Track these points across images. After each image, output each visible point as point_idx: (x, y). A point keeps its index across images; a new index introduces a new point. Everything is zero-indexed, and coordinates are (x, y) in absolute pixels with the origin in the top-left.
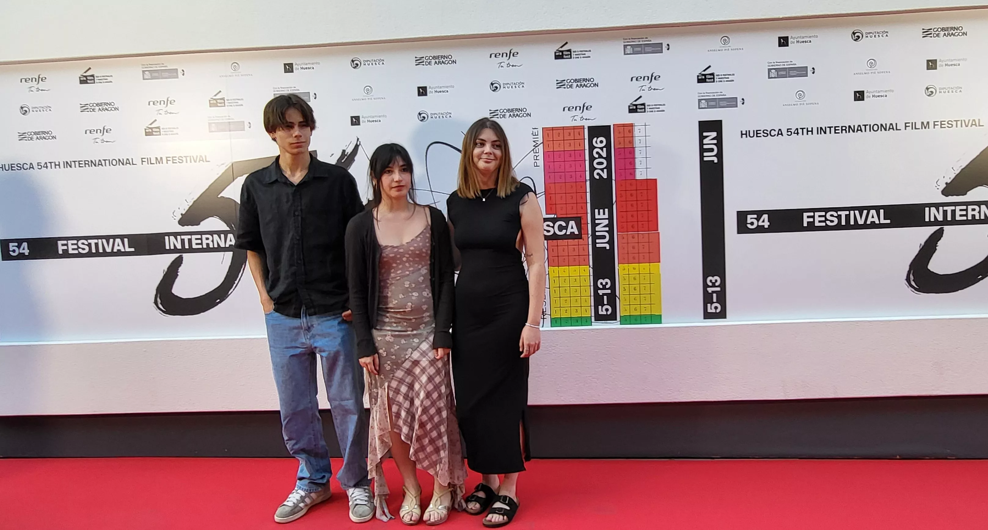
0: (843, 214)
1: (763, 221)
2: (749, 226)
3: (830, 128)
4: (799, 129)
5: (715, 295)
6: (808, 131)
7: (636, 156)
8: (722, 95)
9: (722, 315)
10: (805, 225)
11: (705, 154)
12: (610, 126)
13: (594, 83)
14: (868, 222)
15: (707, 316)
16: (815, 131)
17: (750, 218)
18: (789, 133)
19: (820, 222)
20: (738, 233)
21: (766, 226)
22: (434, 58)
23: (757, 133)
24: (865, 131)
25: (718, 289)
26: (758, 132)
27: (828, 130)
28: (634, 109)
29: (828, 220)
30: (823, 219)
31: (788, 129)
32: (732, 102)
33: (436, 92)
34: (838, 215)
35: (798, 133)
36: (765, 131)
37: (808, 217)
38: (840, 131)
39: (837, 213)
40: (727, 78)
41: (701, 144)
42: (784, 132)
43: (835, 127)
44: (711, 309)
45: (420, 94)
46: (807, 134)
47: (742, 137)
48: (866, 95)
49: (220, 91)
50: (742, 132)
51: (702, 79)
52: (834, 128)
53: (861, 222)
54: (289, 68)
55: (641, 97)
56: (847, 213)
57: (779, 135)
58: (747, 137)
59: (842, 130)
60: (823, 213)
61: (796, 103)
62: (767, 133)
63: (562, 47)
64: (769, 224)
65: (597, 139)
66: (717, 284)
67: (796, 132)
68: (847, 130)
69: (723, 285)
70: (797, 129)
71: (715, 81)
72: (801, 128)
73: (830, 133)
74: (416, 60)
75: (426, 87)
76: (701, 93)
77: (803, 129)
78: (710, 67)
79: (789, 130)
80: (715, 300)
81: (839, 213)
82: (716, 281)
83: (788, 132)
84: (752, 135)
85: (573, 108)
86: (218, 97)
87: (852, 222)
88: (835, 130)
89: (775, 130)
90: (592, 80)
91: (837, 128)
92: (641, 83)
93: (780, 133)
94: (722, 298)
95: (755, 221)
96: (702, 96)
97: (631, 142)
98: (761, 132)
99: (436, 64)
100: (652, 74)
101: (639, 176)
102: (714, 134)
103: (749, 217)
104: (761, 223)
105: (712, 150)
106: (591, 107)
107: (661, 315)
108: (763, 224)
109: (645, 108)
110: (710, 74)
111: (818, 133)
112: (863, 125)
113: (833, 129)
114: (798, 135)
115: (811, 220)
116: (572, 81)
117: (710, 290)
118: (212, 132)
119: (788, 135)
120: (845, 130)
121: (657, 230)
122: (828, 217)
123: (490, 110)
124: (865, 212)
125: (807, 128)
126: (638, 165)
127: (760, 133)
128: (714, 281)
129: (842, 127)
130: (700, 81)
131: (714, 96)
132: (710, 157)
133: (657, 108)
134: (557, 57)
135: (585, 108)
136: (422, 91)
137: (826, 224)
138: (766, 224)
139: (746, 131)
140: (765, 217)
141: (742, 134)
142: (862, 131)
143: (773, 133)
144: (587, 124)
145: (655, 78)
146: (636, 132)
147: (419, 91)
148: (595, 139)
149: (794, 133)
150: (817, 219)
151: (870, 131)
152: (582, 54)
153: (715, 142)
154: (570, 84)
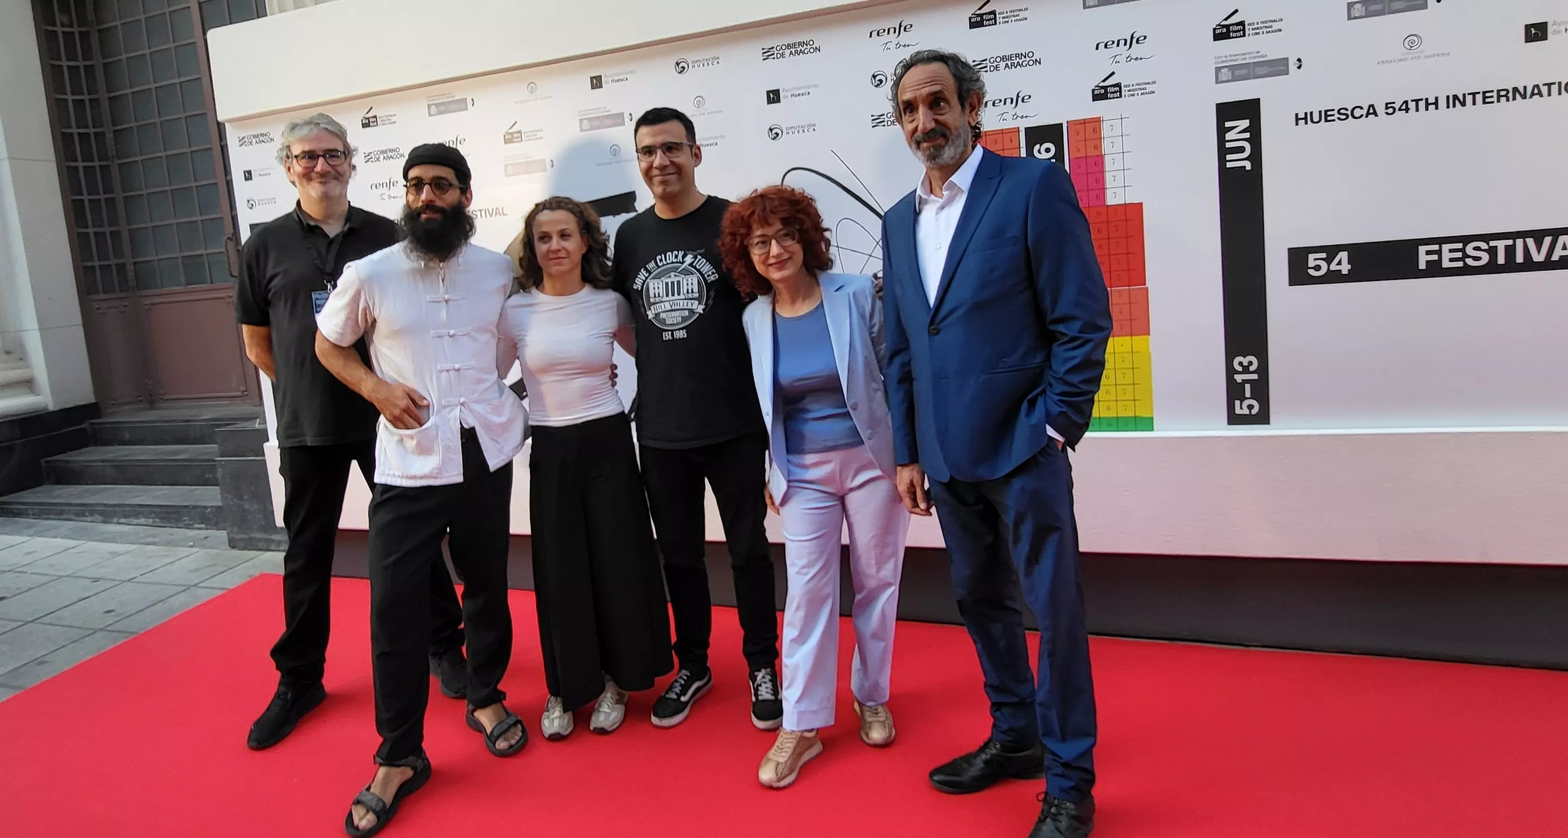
0: (1501, 245)
1: (1339, 263)
2: (1312, 272)
3: (1474, 94)
4: (1409, 102)
5: (1248, 387)
6: (1427, 104)
7: (1107, 168)
8: (1259, 57)
9: (1263, 418)
10: (1422, 266)
11: (1229, 157)
12: (1061, 124)
13: (1034, 59)
14: (1555, 257)
15: (1234, 419)
16: (1442, 103)
17: (1312, 260)
18: (1390, 111)
19: (1451, 260)
20: (1290, 285)
21: (1345, 272)
22: (789, 46)
23: (1326, 116)
24: (1549, 94)
25: (1255, 377)
26: (1329, 113)
27: (1469, 99)
28: (1101, 94)
29: (1469, 257)
30: (1459, 255)
31: (1387, 104)
32: (1278, 67)
33: (793, 95)
34: (1490, 247)
35: (1407, 110)
36: (1342, 111)
37: (1428, 253)
38: (1495, 99)
39: (1488, 244)
40: (1268, 27)
41: (1221, 140)
42: (1380, 109)
43: (1484, 93)
44: (1241, 408)
45: (770, 101)
46: (1427, 109)
47: (1297, 124)
48: (1550, 29)
49: (516, 123)
50: (1297, 115)
51: (1222, 33)
52: (1481, 94)
53: (1538, 257)
54: (596, 82)
55: (1113, 73)
56: (1510, 242)
57: (1369, 116)
58: (1306, 123)
59: (1499, 97)
60: (1460, 246)
61: (1403, 57)
62: (1346, 114)
63: (980, 9)
64: (1349, 267)
65: (1040, 146)
66: (1252, 368)
67: (1404, 107)
68: (1510, 95)
69: (1263, 370)
70: (1406, 102)
71: (1247, 35)
72: (1412, 101)
73: (1474, 103)
74: (764, 53)
75: (778, 91)
76: (1221, 57)
77: (1417, 101)
78: (1236, 11)
79: (1389, 106)
80: (1248, 394)
81: (1492, 243)
82: (1251, 363)
83: (1387, 108)
84: (1316, 118)
85: (1001, 101)
86: (515, 129)
87: (1520, 258)
88: (1484, 98)
89: (1361, 108)
90: (1031, 55)
91: (1487, 95)
92: (1114, 50)
93: (1371, 111)
94: (1261, 390)
95: (1324, 265)
96: (1223, 62)
97: (1098, 147)
98: (1335, 112)
99: (791, 56)
100: (1132, 36)
101: (1111, 200)
102: (1245, 123)
103: (1311, 257)
104: (1334, 267)
105: (1241, 150)
106: (1030, 97)
107: (1152, 419)
108: (1338, 268)
109: (1120, 91)
110: (1237, 24)
111: (1448, 107)
112: (1544, 85)
113: (1479, 98)
114: (1407, 112)
115: (1435, 257)
116: (998, 59)
117: (1239, 378)
118: (509, 176)
119: (1387, 113)
120: (1506, 96)
121: (1145, 284)
122: (1469, 250)
123: (872, 116)
124: (1548, 240)
125: (1427, 99)
126: (1108, 183)
127: (1333, 115)
128: (1245, 364)
129: (1499, 91)
130: (1217, 37)
131: (1245, 59)
132: (1238, 161)
133: (1143, 89)
134: (973, 25)
135: (1018, 100)
136: (774, 97)
137: (1465, 263)
138: (1345, 268)
139: (1306, 114)
140: (1343, 255)
141: (1297, 119)
142: (1542, 96)
143: (1357, 113)
144: (1023, 124)
145: (1138, 41)
146: (1106, 130)
147: (768, 96)
148: (1037, 147)
149: (1400, 109)
150: (1446, 256)
151: (1560, 93)
152: (1014, 16)
153: (1247, 135)
154: (996, 63)
